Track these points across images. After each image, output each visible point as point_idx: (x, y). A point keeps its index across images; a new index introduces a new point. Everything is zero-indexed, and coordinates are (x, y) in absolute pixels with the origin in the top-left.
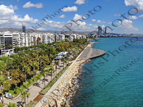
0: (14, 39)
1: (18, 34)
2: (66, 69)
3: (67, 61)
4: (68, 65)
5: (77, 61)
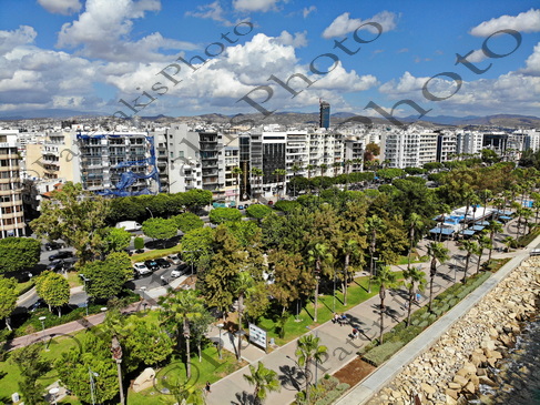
0: (291, 151)
1: (305, 133)
2: (475, 283)
3: (486, 251)
4: (486, 268)
5: (533, 254)
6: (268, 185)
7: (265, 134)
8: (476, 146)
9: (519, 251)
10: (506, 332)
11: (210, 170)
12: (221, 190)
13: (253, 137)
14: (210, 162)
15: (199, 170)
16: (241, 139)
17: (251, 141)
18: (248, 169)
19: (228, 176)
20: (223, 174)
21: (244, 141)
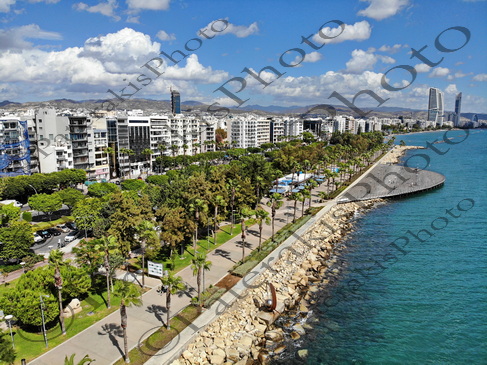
0: (155, 133)
1: (166, 118)
4: (308, 213)
5: (339, 203)
6: (135, 164)
7: (130, 118)
8: (298, 130)
9: (329, 201)
10: (323, 250)
11: (80, 151)
12: (91, 169)
13: (120, 121)
14: (80, 143)
15: (70, 151)
16: (108, 122)
17: (118, 124)
18: (116, 149)
19: (98, 156)
20: (92, 154)
21: (111, 125)
